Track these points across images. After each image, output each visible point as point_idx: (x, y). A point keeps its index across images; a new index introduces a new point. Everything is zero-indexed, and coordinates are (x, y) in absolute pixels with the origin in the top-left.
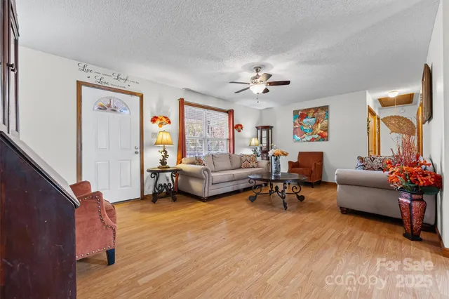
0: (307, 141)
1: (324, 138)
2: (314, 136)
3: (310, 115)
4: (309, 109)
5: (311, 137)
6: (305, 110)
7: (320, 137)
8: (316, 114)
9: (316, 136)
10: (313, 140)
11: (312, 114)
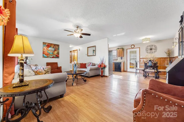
0: (50, 58)
1: (57, 57)
2: (54, 56)
3: (52, 46)
4: (52, 44)
5: (52, 56)
6: (49, 44)
7: (56, 56)
8: (54, 47)
9: (55, 56)
10: (53, 57)
11: (53, 46)
